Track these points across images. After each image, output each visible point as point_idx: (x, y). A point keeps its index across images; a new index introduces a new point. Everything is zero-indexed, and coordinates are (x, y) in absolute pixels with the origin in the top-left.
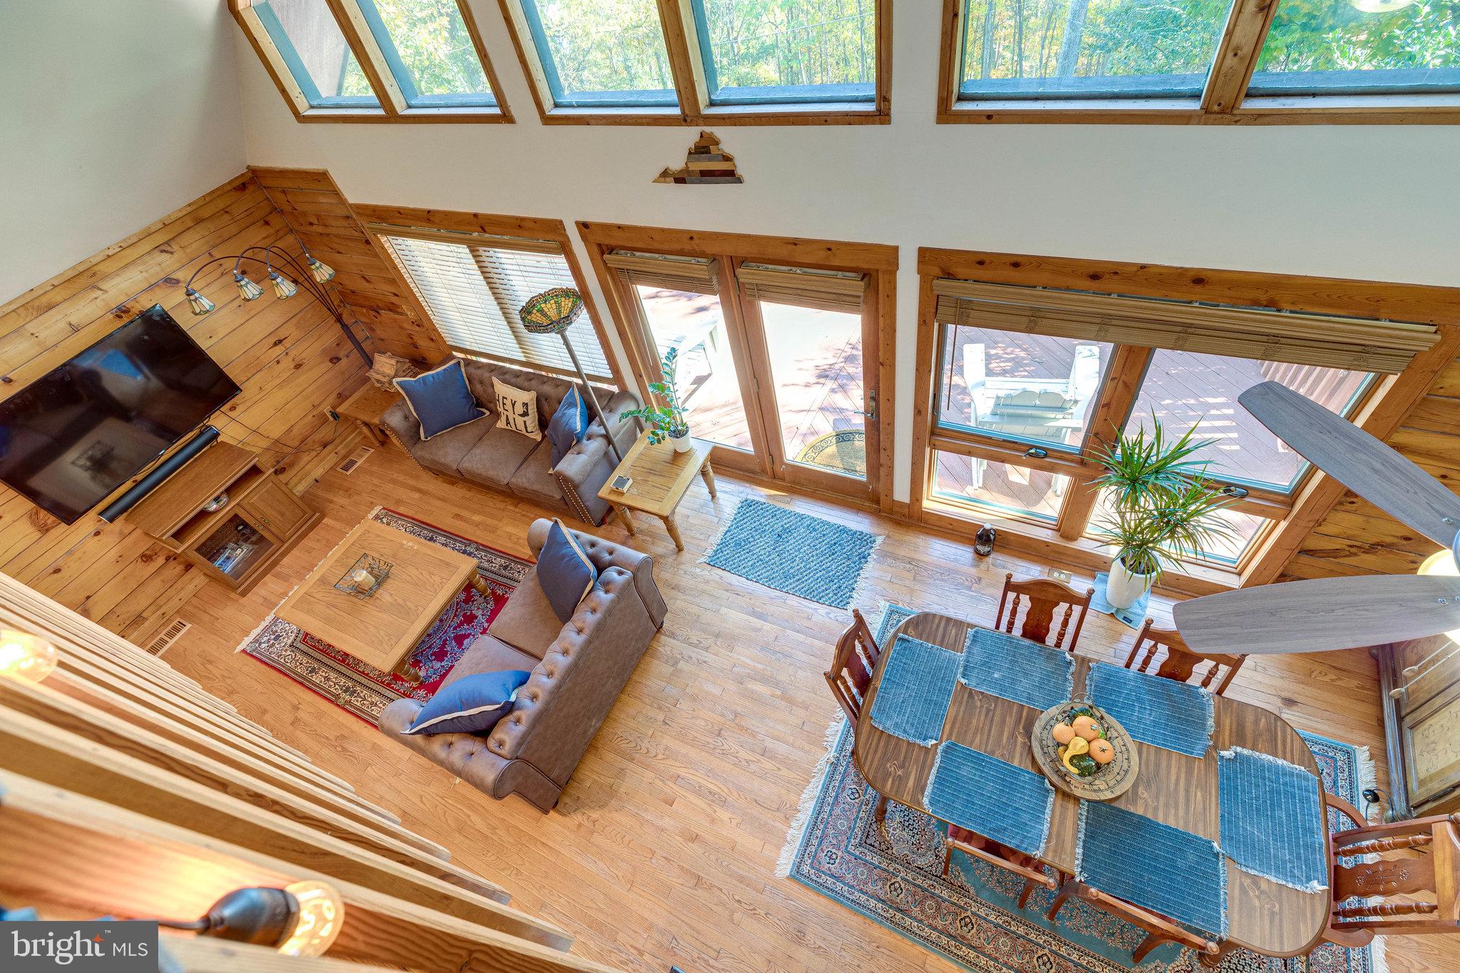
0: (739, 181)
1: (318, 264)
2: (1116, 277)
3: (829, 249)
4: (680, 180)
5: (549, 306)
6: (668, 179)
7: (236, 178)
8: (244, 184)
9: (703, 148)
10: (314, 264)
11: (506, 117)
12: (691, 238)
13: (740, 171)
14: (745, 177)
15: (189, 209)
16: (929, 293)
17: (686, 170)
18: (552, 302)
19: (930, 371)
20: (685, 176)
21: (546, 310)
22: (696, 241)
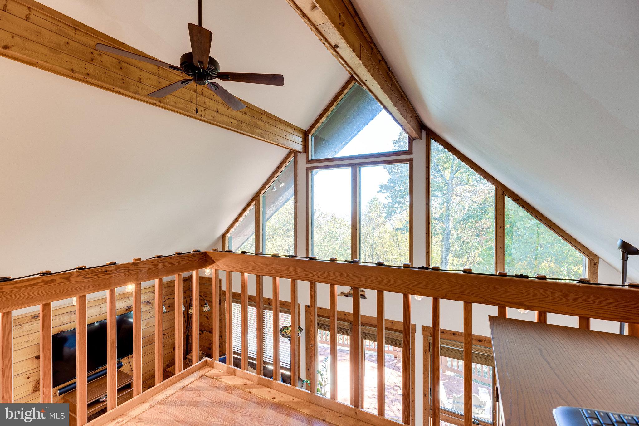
0: (366, 298)
1: (207, 305)
2: (486, 341)
3: (393, 323)
4: (346, 295)
5: (288, 331)
6: (342, 295)
7: (186, 277)
8: (186, 279)
10: (206, 305)
12: (345, 314)
13: (366, 296)
14: (367, 297)
15: (169, 282)
16: (426, 342)
17: (349, 293)
18: (290, 330)
19: (428, 375)
20: (348, 295)
21: (287, 332)
22: (347, 316)
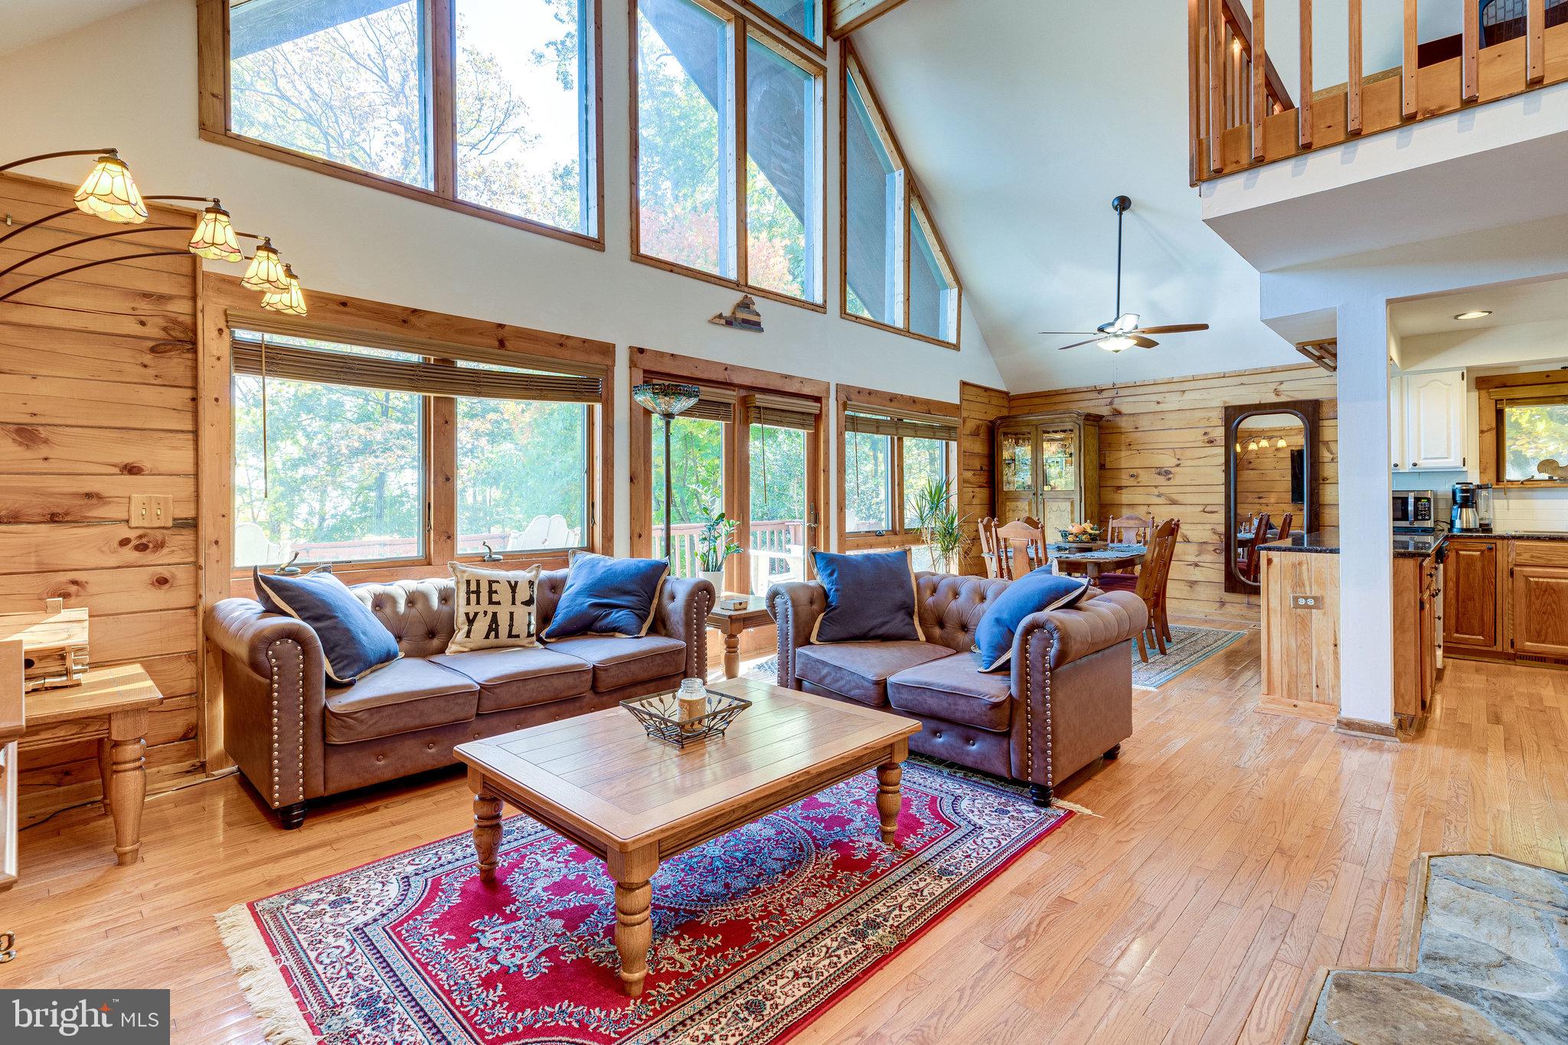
0: (762, 330)
3: (802, 383)
4: (729, 323)
6: (720, 321)
9: (745, 305)
11: (597, 244)
12: (726, 369)
13: (763, 324)
14: (765, 329)
17: (732, 317)
20: (731, 321)
22: (728, 372)
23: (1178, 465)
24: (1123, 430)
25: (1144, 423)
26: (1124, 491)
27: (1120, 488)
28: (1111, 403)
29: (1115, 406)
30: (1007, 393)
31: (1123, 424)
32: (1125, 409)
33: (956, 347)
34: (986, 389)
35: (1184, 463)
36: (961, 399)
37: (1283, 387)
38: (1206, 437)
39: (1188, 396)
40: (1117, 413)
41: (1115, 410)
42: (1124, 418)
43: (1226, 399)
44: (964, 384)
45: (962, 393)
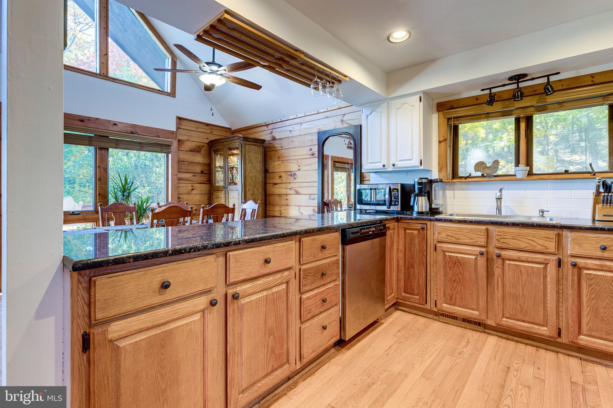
23: (299, 170)
24: (277, 149)
25: (285, 144)
26: (276, 186)
27: (275, 184)
28: (272, 132)
29: (273, 134)
30: (230, 129)
31: (276, 145)
32: (277, 137)
33: (173, 94)
34: (207, 125)
35: (302, 168)
36: (178, 128)
37: (345, 118)
38: (311, 152)
39: (304, 126)
40: (274, 139)
41: (273, 137)
42: (277, 142)
43: (319, 127)
44: (179, 119)
45: (178, 124)
